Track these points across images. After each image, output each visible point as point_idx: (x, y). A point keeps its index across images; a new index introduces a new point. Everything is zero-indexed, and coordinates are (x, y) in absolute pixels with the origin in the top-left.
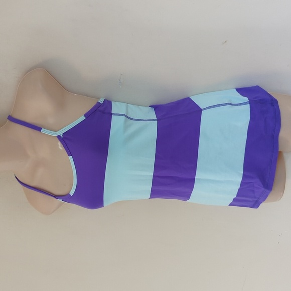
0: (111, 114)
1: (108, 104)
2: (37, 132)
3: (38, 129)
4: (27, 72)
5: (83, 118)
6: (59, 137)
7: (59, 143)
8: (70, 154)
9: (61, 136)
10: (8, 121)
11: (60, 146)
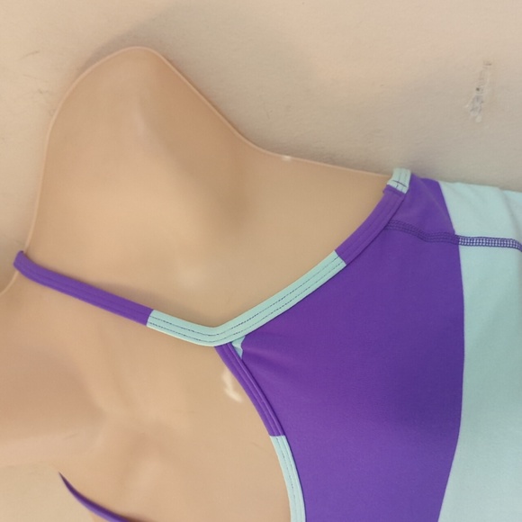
0: (453, 241)
1: (426, 194)
2: (128, 325)
3: (137, 312)
4: (84, 68)
5: (333, 265)
6: (226, 351)
7: (228, 377)
8: (276, 424)
9: (238, 345)
10: (17, 273)
11: (231, 388)
